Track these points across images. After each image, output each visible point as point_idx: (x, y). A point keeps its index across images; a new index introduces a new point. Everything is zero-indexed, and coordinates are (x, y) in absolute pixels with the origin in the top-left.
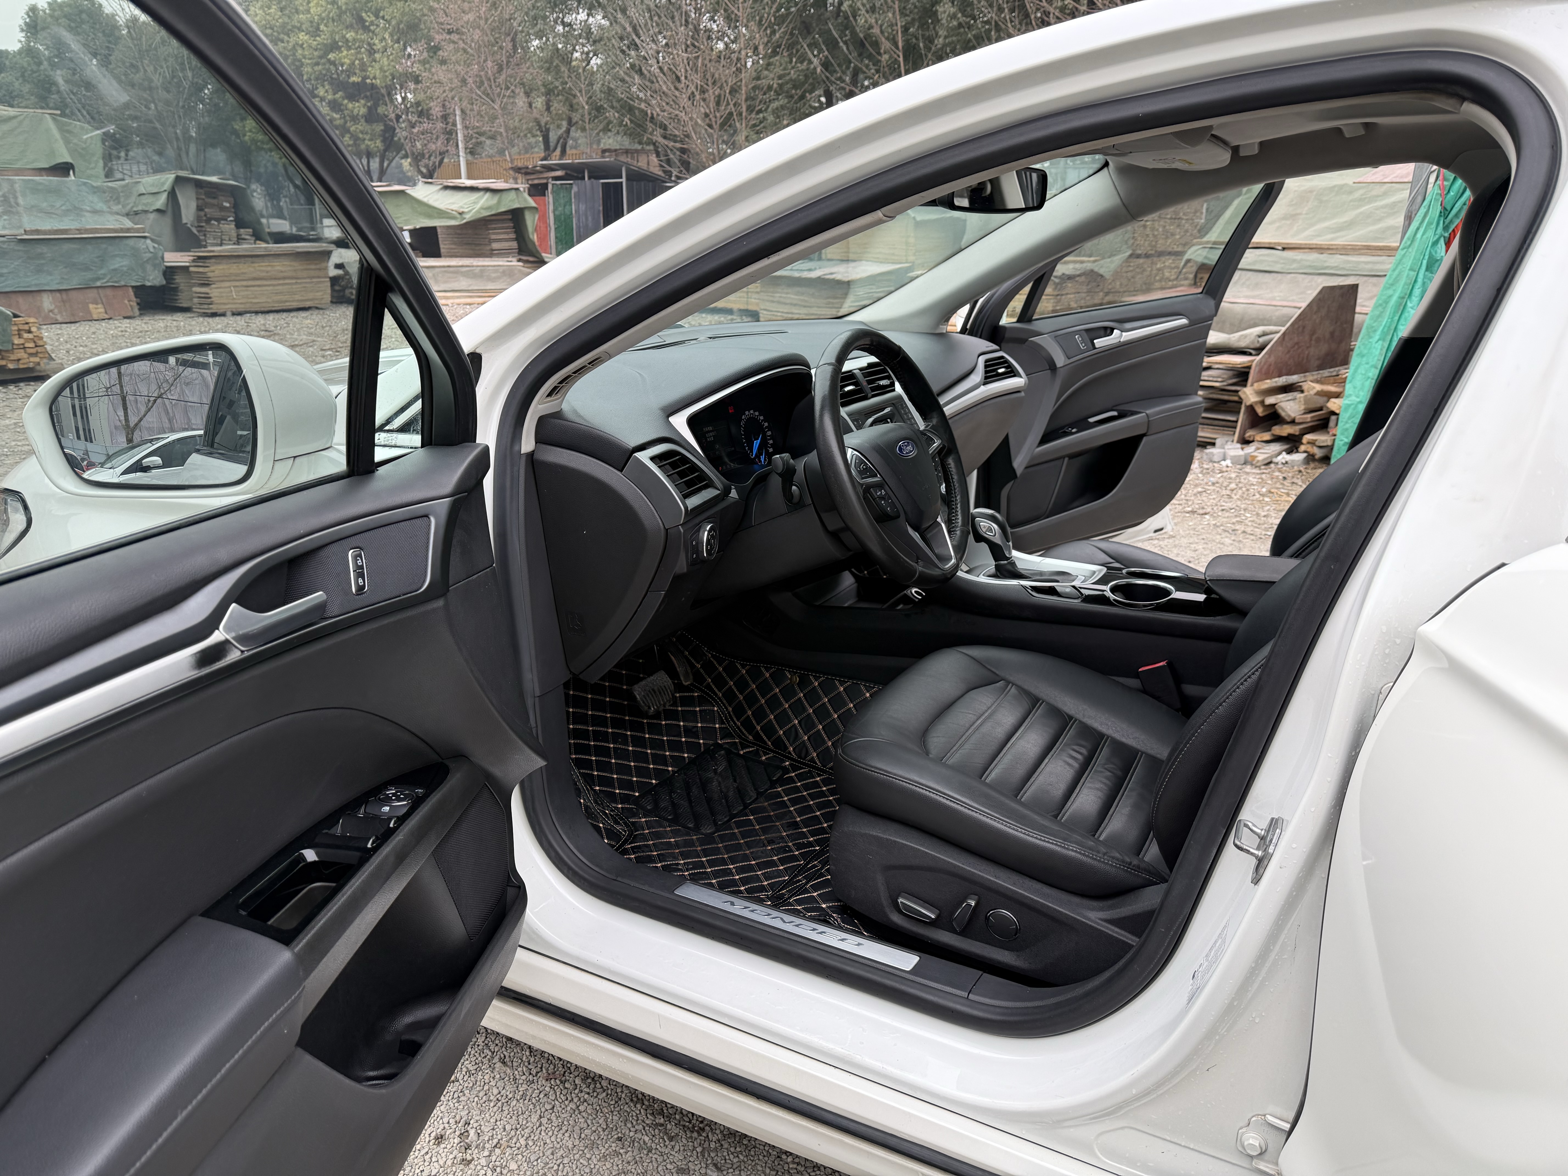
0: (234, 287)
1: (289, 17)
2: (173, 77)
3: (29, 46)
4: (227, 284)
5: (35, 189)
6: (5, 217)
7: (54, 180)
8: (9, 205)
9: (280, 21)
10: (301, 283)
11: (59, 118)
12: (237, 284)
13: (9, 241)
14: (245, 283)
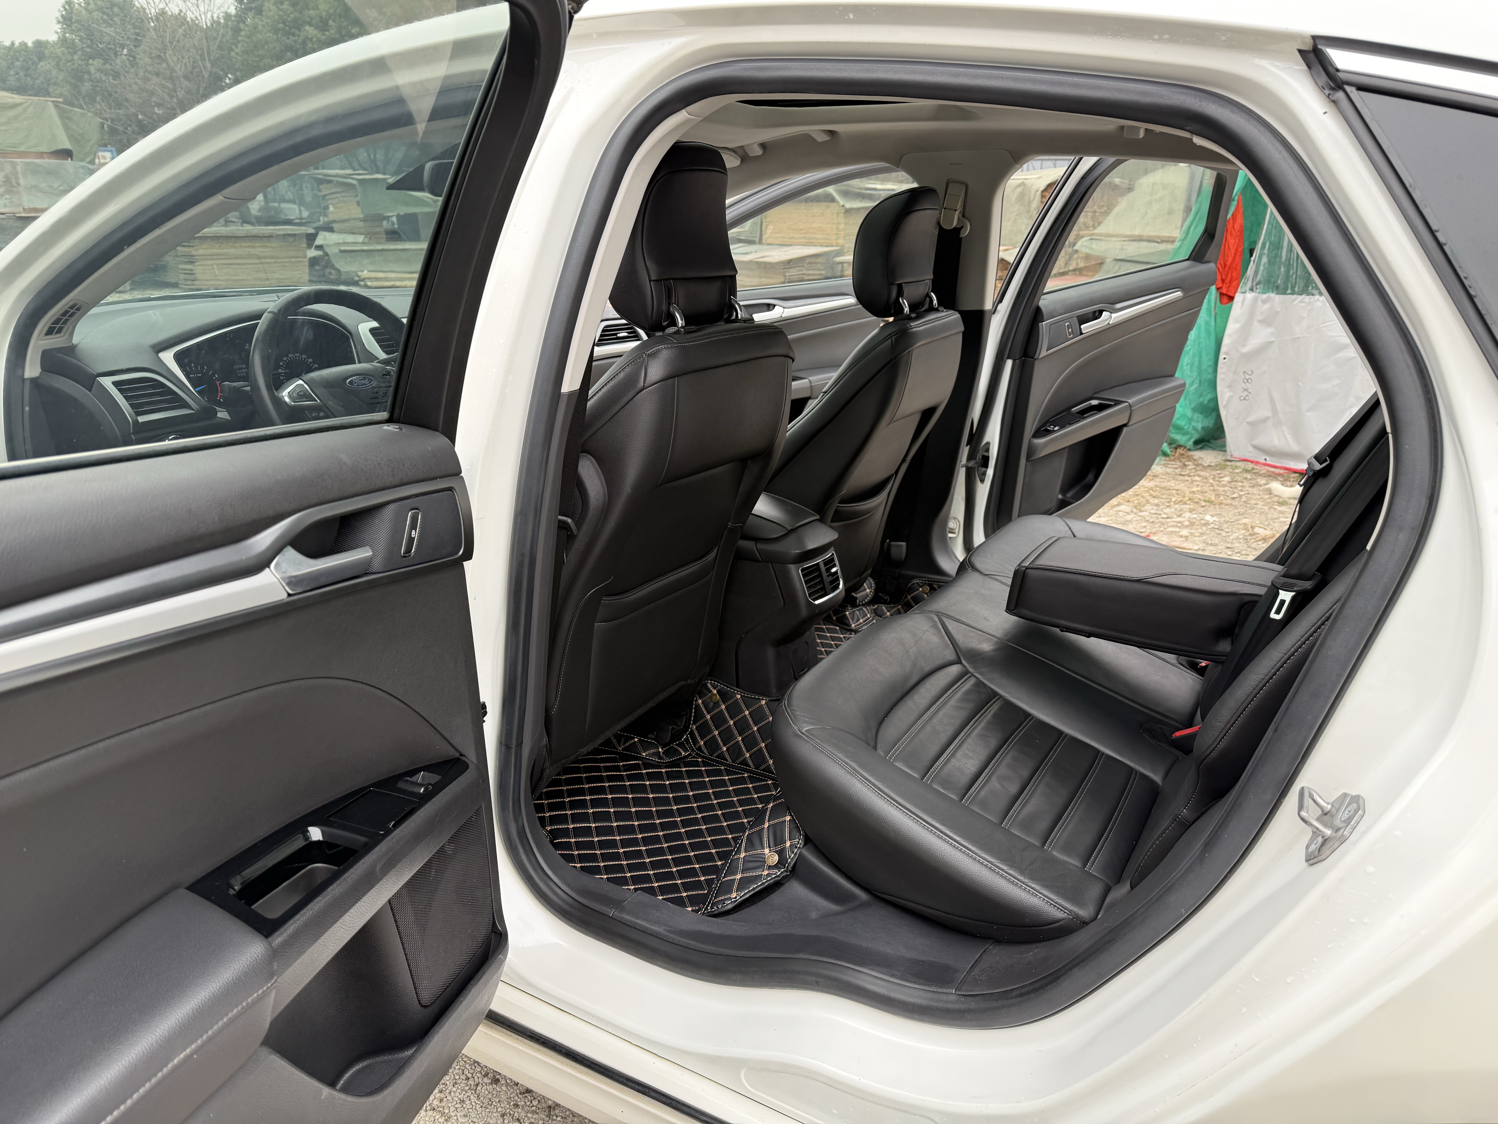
0: (216, 264)
1: (301, 13)
2: (194, 68)
3: (65, 37)
4: (211, 262)
5: (35, 171)
6: (7, 196)
7: (54, 162)
8: (10, 185)
9: (292, 16)
10: (280, 262)
11: (61, 105)
12: (219, 262)
13: (9, 218)
14: (227, 262)
